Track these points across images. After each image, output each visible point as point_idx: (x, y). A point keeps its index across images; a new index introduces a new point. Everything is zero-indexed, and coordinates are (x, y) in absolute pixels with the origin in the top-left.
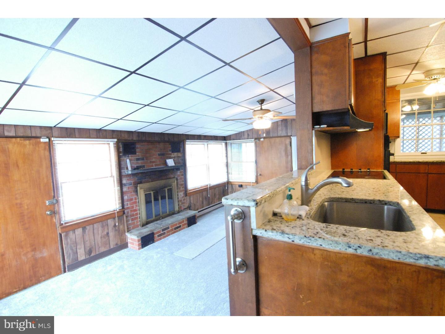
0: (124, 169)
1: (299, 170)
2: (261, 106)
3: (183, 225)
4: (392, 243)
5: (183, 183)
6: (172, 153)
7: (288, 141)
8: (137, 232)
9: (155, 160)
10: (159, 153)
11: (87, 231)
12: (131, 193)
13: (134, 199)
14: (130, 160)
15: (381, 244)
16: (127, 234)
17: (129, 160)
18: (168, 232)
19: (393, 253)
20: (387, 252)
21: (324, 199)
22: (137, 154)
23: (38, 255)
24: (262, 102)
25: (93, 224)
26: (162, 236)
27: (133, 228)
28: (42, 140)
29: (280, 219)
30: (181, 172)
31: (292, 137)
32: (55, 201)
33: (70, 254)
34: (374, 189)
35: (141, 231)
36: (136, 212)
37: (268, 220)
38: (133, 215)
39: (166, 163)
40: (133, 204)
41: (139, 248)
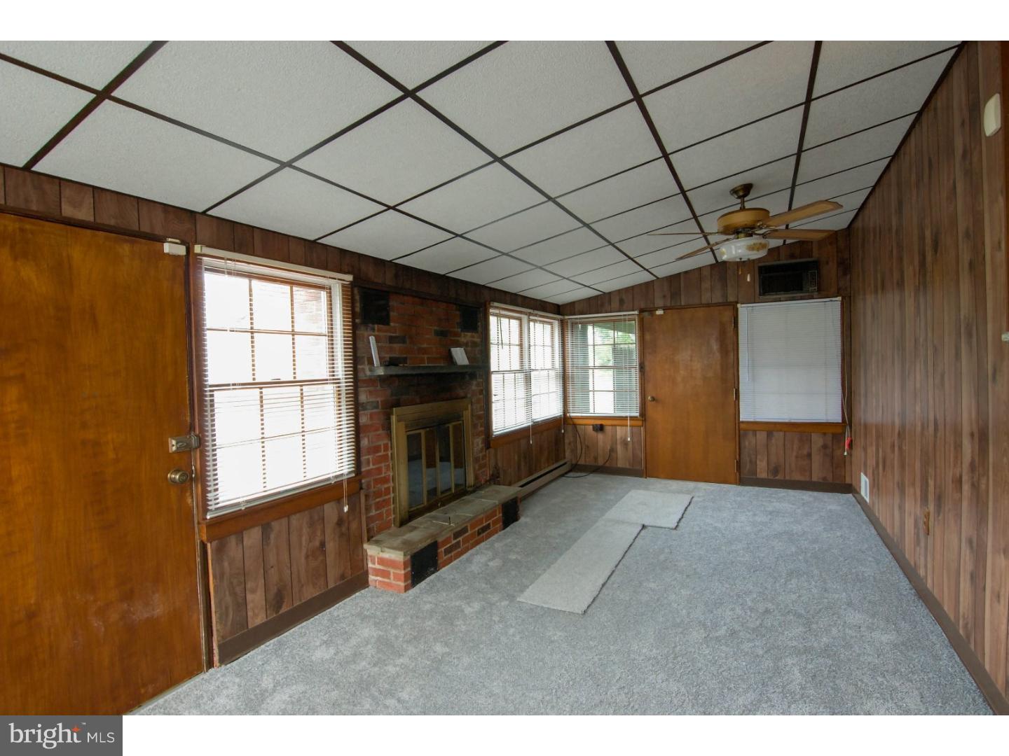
0: (363, 363)
2: (743, 202)
3: (495, 523)
5: (482, 412)
6: (462, 331)
7: (727, 315)
8: (398, 541)
9: (428, 346)
10: (436, 328)
11: (272, 536)
12: (377, 430)
13: (382, 447)
14: (377, 341)
16: (366, 546)
17: (373, 337)
18: (465, 541)
22: (392, 324)
23: (140, 613)
24: (745, 191)
25: (288, 517)
26: (453, 554)
27: (380, 530)
28: (167, 248)
30: (478, 385)
31: (739, 305)
32: (194, 441)
33: (227, 608)
35: (405, 537)
36: (386, 486)
38: (378, 494)
39: (450, 358)
40: (380, 462)
41: (405, 586)
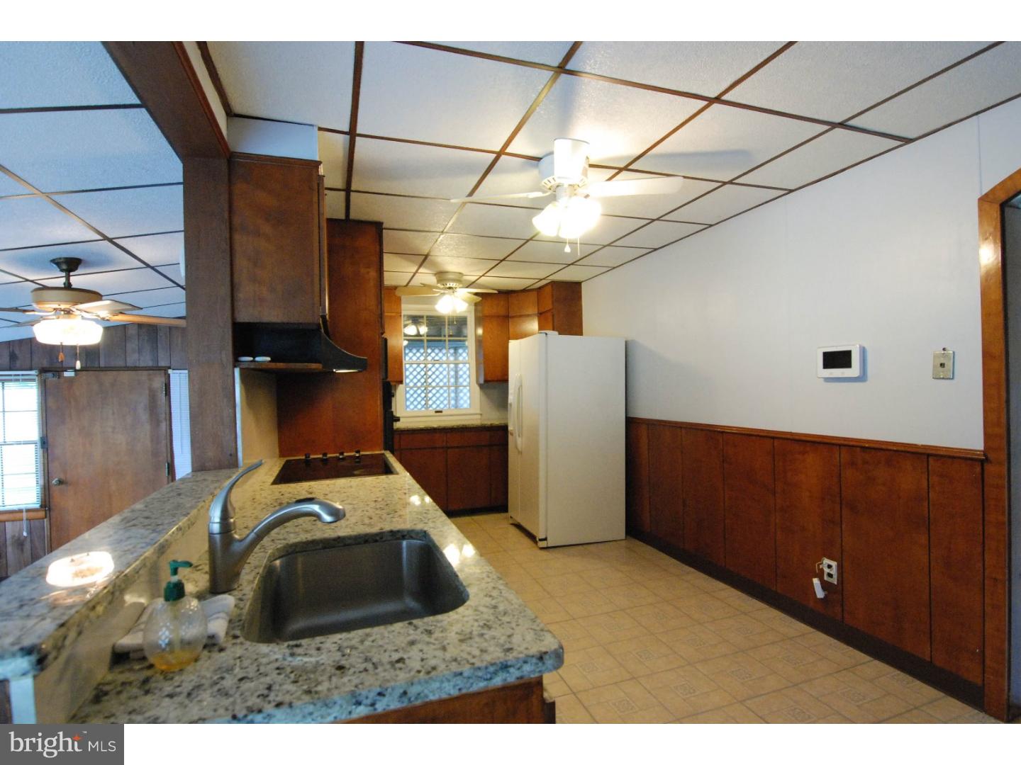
1: (199, 474)
2: (68, 277)
4: (440, 653)
7: (158, 382)
15: (423, 667)
19: (449, 681)
20: (438, 685)
21: (273, 553)
24: (71, 265)
29: (142, 669)
31: (170, 371)
34: (376, 501)
37: (94, 693)
